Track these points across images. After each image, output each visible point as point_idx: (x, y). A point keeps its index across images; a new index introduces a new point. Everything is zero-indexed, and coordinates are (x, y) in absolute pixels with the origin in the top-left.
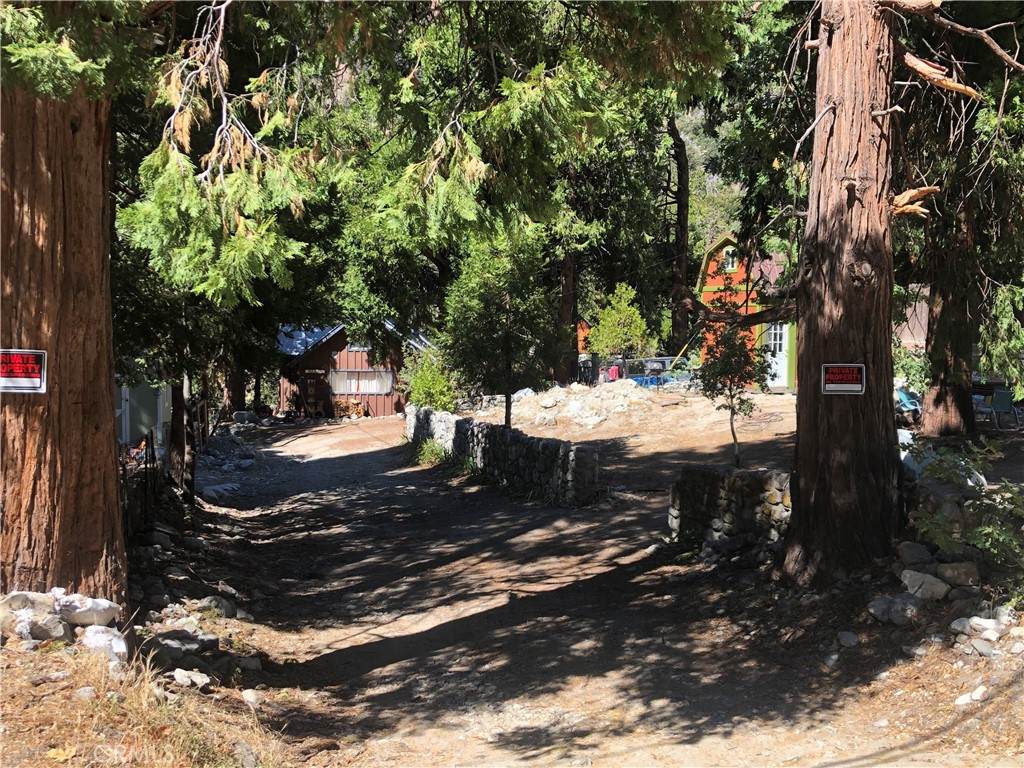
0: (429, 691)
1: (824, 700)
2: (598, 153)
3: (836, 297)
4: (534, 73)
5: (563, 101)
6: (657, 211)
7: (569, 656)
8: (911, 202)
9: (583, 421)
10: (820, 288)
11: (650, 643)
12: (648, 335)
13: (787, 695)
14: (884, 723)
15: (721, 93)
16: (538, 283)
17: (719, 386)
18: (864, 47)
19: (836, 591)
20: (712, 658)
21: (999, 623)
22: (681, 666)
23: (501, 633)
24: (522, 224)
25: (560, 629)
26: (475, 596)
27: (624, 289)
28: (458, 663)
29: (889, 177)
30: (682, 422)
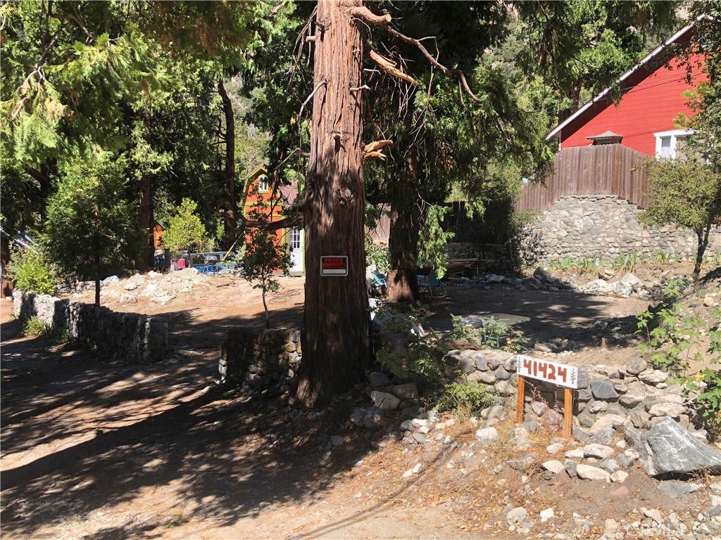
0: (27, 511)
1: (321, 484)
2: (167, 103)
3: (329, 211)
4: (100, 40)
5: (123, 62)
6: (212, 147)
7: (142, 472)
8: (375, 150)
9: (159, 299)
10: (319, 205)
11: (202, 457)
12: (207, 236)
13: (297, 483)
14: (359, 495)
15: (253, 68)
16: (121, 197)
17: (255, 271)
18: (344, 44)
19: (330, 409)
20: (246, 463)
21: (429, 422)
22: (224, 471)
23: (88, 461)
24: (94, 151)
25: (136, 453)
26: (70, 434)
27: (188, 203)
28: (53, 487)
29: (361, 132)
30: (231, 298)
